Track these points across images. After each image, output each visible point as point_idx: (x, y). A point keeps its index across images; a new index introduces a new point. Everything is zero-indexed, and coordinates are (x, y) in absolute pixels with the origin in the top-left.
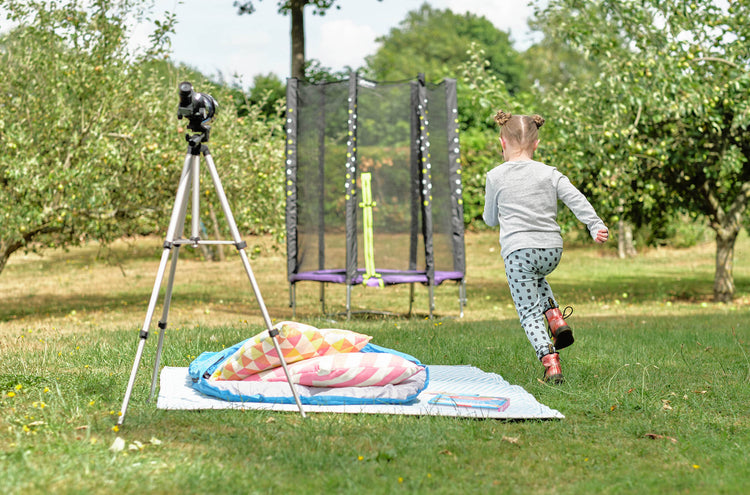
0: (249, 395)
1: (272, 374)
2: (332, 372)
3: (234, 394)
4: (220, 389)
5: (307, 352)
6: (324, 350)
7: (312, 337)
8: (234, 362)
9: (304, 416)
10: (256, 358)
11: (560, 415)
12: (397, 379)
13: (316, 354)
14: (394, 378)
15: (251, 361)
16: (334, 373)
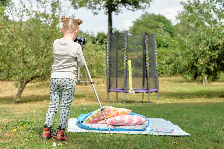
0: (95, 128)
1: (102, 122)
2: (120, 121)
3: (90, 127)
4: (86, 126)
5: (112, 115)
6: (117, 114)
7: (114, 110)
8: (90, 118)
9: (112, 135)
10: (97, 117)
11: (189, 135)
12: (140, 123)
13: (115, 115)
15: (95, 118)
16: (120, 122)
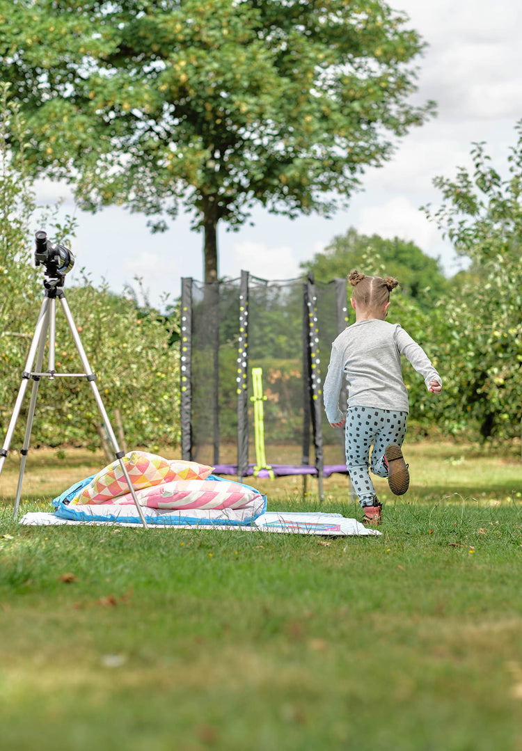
0: (102, 515)
1: (123, 499)
2: (175, 494)
3: (89, 515)
4: (77, 511)
5: (154, 479)
6: (170, 477)
7: (159, 465)
8: (89, 488)
10: (109, 484)
12: (236, 504)
13: (163, 481)
14: (234, 502)
15: (105, 487)
16: (177, 496)
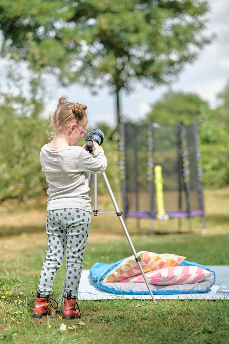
0: (125, 291)
1: (136, 279)
2: (168, 277)
3: (117, 290)
4: (110, 287)
5: (153, 267)
6: (162, 266)
7: (156, 258)
8: (114, 272)
9: (156, 302)
10: (127, 270)
12: (201, 280)
13: (158, 267)
14: (199, 279)
15: (124, 272)
16: (169, 279)
